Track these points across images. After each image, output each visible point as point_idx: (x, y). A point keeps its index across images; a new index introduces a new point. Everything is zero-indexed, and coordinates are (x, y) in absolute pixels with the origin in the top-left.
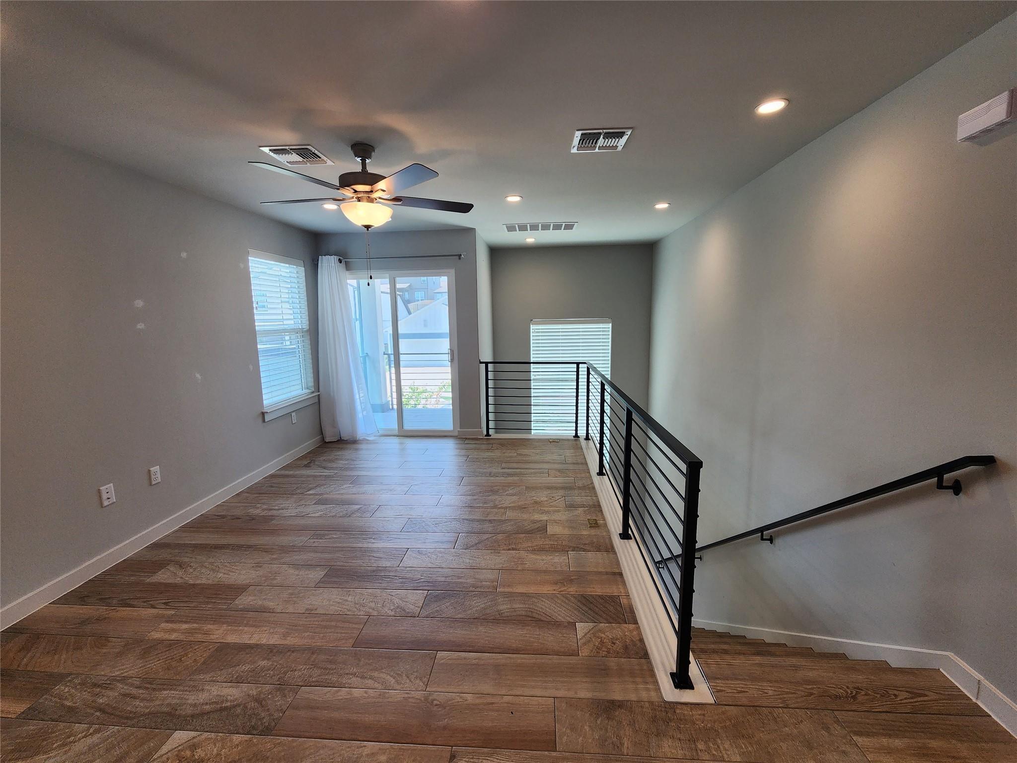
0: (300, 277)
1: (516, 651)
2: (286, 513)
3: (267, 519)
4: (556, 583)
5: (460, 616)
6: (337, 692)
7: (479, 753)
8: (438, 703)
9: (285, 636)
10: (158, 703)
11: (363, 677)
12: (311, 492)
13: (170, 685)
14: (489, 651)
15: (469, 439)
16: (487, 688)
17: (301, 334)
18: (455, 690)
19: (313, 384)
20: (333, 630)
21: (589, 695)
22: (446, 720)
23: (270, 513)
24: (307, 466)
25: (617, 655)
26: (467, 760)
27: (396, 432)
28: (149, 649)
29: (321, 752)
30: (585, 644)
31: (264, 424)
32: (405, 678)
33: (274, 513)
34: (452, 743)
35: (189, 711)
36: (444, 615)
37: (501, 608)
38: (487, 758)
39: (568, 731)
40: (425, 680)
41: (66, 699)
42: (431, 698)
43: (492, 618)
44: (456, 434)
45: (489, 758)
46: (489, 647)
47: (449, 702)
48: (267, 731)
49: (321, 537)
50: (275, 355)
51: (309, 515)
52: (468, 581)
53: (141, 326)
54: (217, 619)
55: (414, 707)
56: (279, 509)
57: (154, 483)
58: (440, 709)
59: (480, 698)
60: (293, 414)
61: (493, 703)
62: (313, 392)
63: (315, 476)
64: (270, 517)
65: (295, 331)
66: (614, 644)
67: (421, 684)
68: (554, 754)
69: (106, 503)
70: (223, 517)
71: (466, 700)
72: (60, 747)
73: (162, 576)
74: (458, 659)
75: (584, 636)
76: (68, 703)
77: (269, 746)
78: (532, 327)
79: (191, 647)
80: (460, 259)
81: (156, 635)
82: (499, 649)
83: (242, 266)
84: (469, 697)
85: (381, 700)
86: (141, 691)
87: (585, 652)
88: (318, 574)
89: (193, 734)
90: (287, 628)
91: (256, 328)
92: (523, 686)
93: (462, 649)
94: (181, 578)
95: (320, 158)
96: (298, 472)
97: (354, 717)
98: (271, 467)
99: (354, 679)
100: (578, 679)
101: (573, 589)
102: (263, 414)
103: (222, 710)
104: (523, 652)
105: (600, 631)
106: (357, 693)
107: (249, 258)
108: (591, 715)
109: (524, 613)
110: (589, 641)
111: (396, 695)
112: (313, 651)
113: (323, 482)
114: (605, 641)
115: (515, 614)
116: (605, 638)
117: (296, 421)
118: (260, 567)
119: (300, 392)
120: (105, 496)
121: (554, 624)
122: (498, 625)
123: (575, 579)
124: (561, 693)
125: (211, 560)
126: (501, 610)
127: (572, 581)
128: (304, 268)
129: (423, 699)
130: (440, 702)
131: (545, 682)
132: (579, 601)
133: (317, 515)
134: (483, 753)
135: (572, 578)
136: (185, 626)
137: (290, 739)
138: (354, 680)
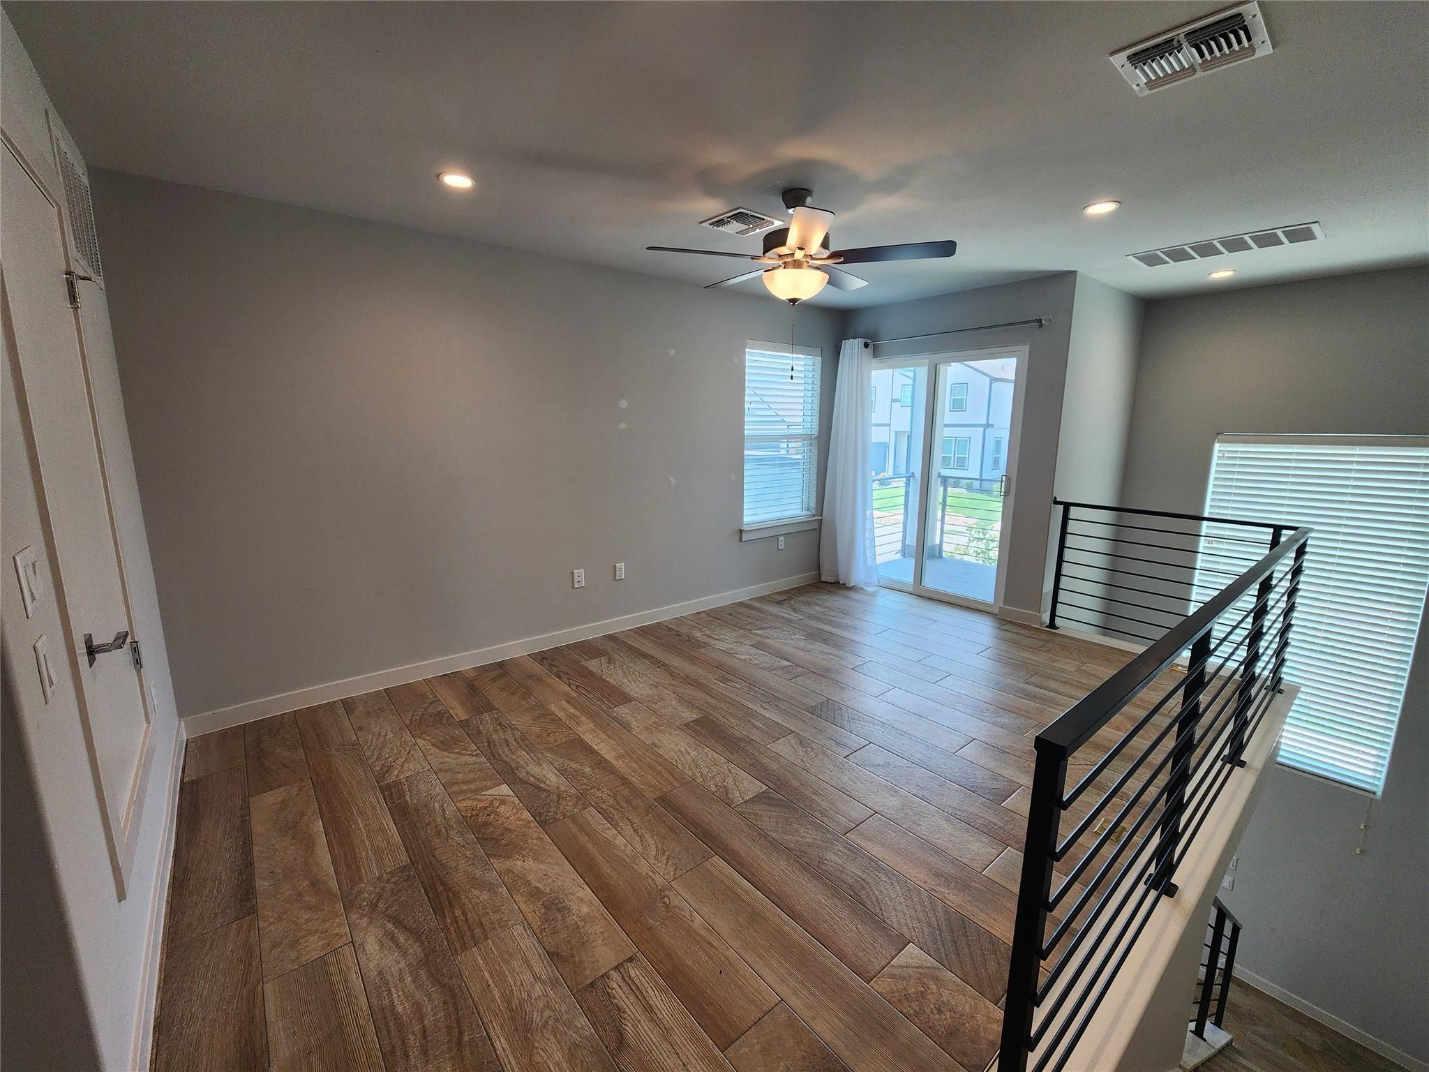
0: (816, 370)
1: (794, 915)
2: (719, 645)
3: (699, 645)
4: (938, 875)
5: (773, 834)
6: (609, 829)
7: (653, 978)
8: (668, 902)
9: (619, 757)
10: (514, 757)
11: (635, 831)
12: (758, 632)
13: (529, 749)
14: (765, 893)
15: (1015, 624)
16: (724, 925)
17: (809, 442)
18: (693, 904)
19: (815, 506)
20: (654, 774)
21: (828, 1036)
22: (658, 923)
23: (706, 640)
24: (780, 603)
25: (928, 1030)
26: (638, 974)
27: (911, 590)
28: (543, 714)
29: (556, 867)
30: (893, 976)
31: (741, 543)
32: (665, 857)
33: (711, 641)
34: (642, 948)
35: (522, 775)
36: (759, 823)
37: (830, 856)
38: (654, 989)
39: (758, 1047)
40: (679, 872)
41: (482, 725)
42: (667, 893)
43: (808, 861)
44: (996, 611)
45: (656, 992)
46: (769, 888)
47: (677, 910)
48: (543, 824)
49: (725, 680)
50: (771, 465)
51: (736, 655)
52: (822, 803)
53: (623, 426)
54: (593, 716)
55: (647, 888)
56: (716, 639)
57: (617, 578)
58: (663, 909)
59: (707, 930)
60: (781, 538)
61: (712, 945)
62: (814, 516)
63: (777, 616)
64: (704, 645)
65: (802, 437)
66: (939, 1011)
67: (672, 873)
68: (717, 1051)
69: (576, 585)
70: (670, 629)
71: (693, 921)
72: (458, 753)
73: (593, 665)
74: (727, 876)
75: (902, 967)
76: (481, 728)
77: (535, 835)
78: (1217, 447)
79: (562, 729)
80: (1041, 326)
81: (553, 708)
82: (778, 897)
83: (736, 360)
84: (698, 920)
85: (629, 861)
86: (514, 743)
87: (881, 985)
88: (689, 715)
89: (511, 793)
90: (626, 751)
91: (745, 432)
92: (761, 957)
93: (739, 868)
94: (602, 671)
95: (763, 219)
96: (765, 607)
97: (600, 859)
98: (742, 594)
99: (629, 827)
100: (832, 1005)
101: (955, 899)
102: (741, 531)
103: (537, 787)
104: (801, 923)
105: (936, 979)
106: (620, 841)
107: (747, 350)
108: (804, 1058)
109: (851, 881)
110: (903, 978)
111: (643, 867)
112: (625, 781)
113: (779, 625)
114: (928, 997)
115: (838, 874)
116: (933, 993)
117: (782, 547)
118: (656, 687)
119: (798, 512)
120: (576, 579)
121: (879, 923)
122: (805, 873)
123: (976, 889)
124: (794, 1001)
125: (631, 665)
126: (826, 859)
127: (969, 887)
128: (820, 358)
129: (660, 888)
130: (670, 903)
131: (791, 975)
132: (948, 920)
133: (743, 657)
134: (655, 981)
135: (973, 884)
136: (573, 710)
137: (550, 840)
138: (628, 830)
